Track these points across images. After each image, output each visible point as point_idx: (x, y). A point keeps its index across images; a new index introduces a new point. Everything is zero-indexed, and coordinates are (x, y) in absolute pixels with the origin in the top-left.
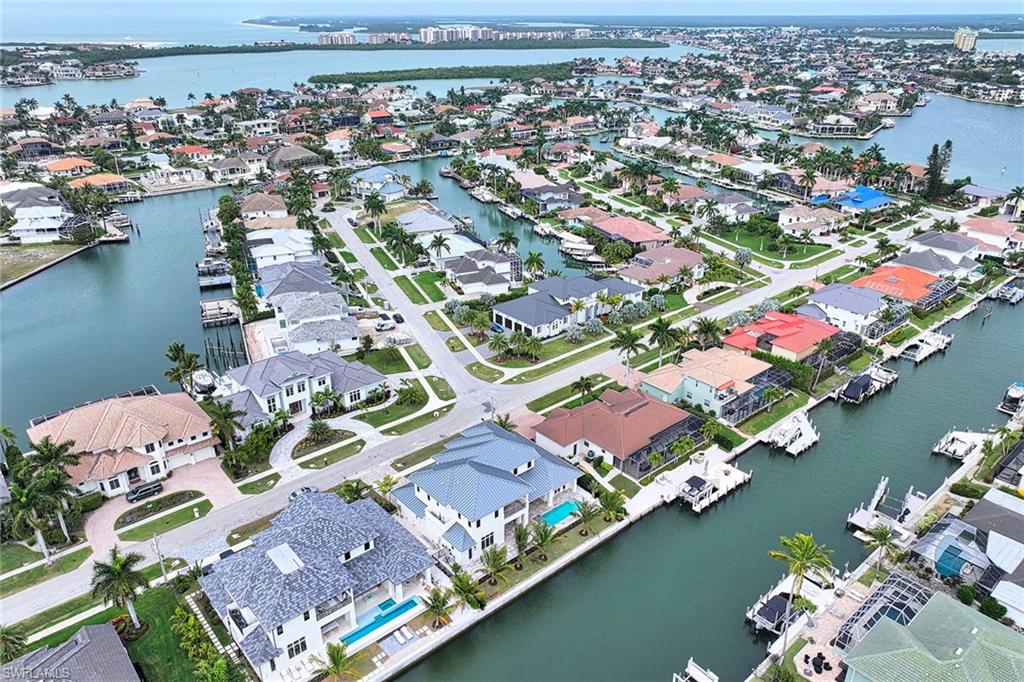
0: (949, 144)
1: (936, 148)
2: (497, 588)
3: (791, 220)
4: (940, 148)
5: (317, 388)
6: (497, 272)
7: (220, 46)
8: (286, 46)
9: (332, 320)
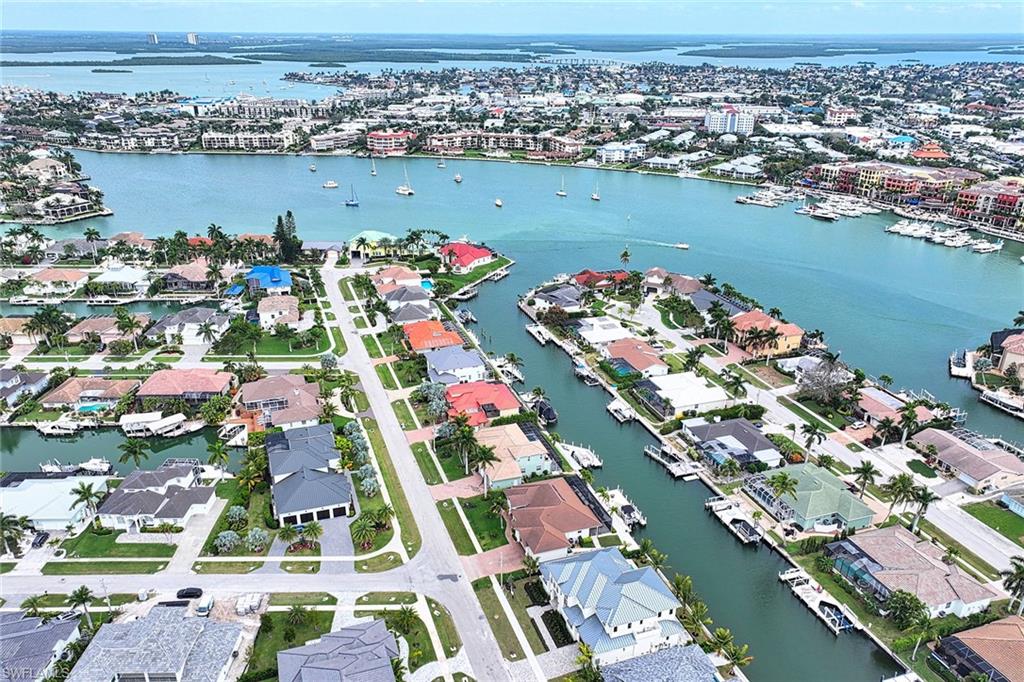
0: (289, 214)
1: (280, 219)
3: (273, 316)
4: (283, 219)
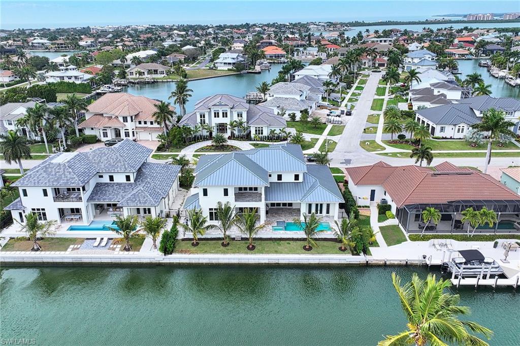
2: (194, 249)
5: (236, 118)
6: (448, 98)
7: (405, 21)
8: (445, 21)
9: (294, 99)
